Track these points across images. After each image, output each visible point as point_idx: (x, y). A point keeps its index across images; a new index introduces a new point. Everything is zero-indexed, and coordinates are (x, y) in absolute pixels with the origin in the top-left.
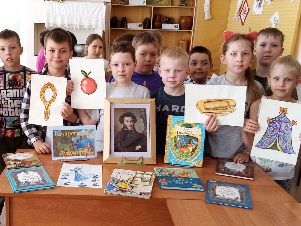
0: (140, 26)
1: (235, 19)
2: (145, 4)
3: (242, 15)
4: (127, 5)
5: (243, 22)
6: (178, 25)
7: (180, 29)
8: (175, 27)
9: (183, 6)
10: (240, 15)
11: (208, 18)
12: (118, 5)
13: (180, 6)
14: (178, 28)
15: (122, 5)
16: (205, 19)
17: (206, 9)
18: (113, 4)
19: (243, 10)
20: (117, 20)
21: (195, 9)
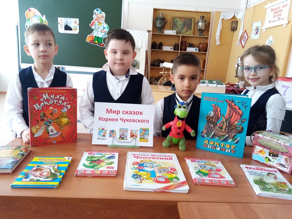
0: (171, 49)
1: (237, 44)
2: (175, 34)
3: (242, 41)
4: (163, 34)
5: (243, 46)
6: (198, 49)
7: (199, 51)
8: (196, 50)
9: (201, 35)
10: (241, 42)
11: (219, 44)
12: (157, 33)
13: (199, 35)
14: (198, 51)
15: (159, 34)
16: (217, 44)
17: (217, 38)
18: (153, 33)
19: (243, 38)
20: (156, 44)
21: (209, 38)
